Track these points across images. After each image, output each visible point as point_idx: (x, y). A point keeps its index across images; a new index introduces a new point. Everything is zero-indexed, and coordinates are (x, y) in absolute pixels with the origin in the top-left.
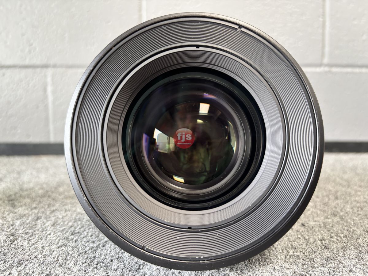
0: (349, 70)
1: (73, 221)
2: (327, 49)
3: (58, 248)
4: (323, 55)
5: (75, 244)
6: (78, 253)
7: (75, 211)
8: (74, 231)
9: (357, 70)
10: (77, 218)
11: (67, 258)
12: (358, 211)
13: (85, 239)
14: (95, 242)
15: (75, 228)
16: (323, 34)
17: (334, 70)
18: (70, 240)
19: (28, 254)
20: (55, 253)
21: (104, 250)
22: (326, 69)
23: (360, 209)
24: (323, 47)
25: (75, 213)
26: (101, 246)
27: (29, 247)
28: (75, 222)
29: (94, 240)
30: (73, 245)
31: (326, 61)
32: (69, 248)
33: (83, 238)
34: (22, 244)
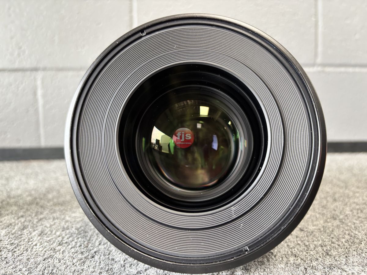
0: (343, 69)
1: (61, 230)
2: (320, 49)
3: (44, 260)
4: (316, 55)
5: (62, 255)
6: (65, 266)
7: (64, 219)
8: (62, 241)
9: (350, 70)
10: (66, 226)
11: (53, 271)
12: (358, 213)
13: (73, 250)
14: (84, 253)
15: (63, 238)
16: (316, 34)
17: (328, 69)
18: (57, 251)
19: (12, 267)
20: (41, 265)
21: (93, 262)
22: (319, 69)
23: (359, 211)
24: (316, 46)
25: (64, 221)
26: (89, 257)
27: (14, 260)
28: (63, 231)
29: (83, 250)
30: (60, 256)
31: (319, 60)
32: (55, 260)
33: (71, 249)
34: (6, 256)
